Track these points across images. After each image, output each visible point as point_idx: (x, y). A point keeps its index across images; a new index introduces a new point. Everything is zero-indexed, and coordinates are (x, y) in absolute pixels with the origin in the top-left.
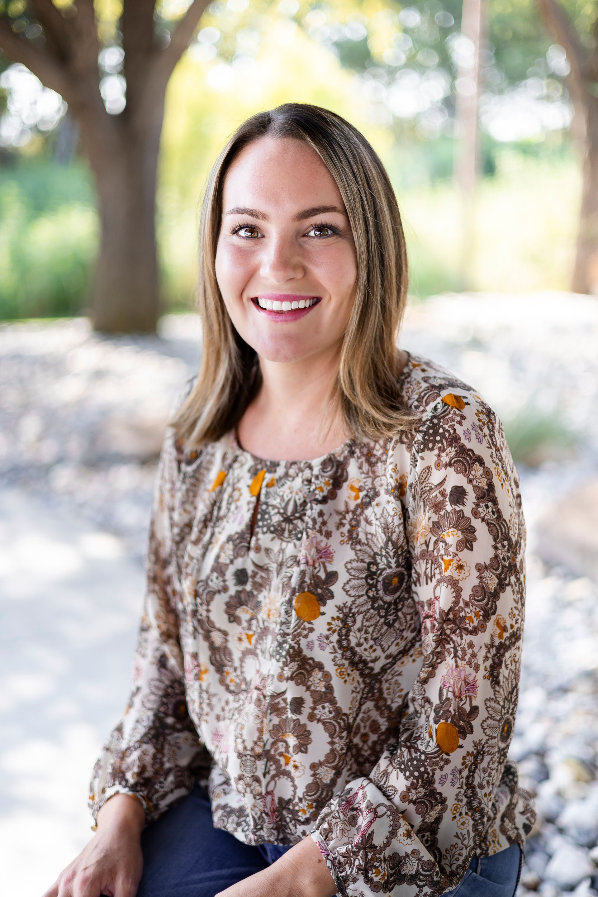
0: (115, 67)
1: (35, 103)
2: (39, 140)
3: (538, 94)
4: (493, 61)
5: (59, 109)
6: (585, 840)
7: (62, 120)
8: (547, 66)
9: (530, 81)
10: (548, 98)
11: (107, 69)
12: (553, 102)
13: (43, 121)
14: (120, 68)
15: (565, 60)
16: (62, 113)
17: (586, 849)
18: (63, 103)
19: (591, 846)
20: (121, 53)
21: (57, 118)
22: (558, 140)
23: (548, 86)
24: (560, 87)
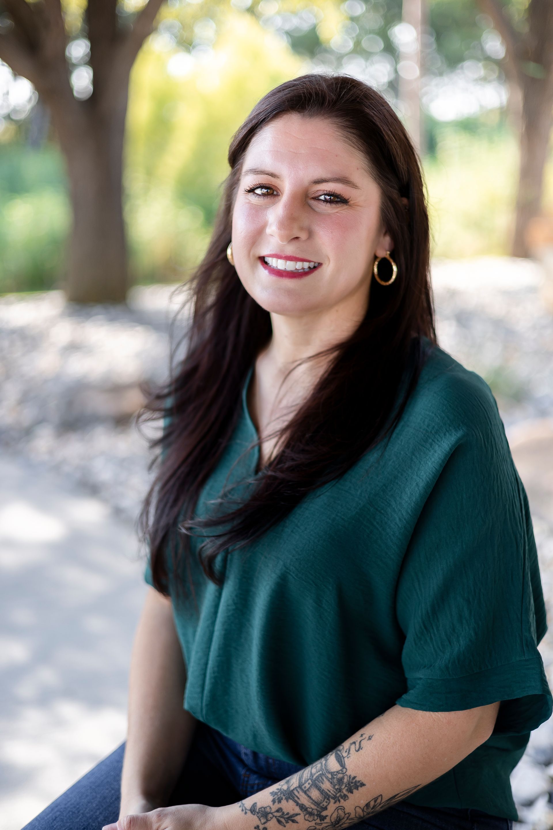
0: (82, 58)
1: (8, 93)
2: (13, 127)
3: (476, 76)
4: (435, 46)
5: (30, 99)
6: (542, 758)
7: (33, 109)
8: (482, 49)
9: (467, 64)
10: (484, 80)
11: (74, 61)
12: (490, 82)
13: (15, 111)
14: (87, 59)
15: (501, 43)
16: (34, 102)
17: (544, 766)
18: (34, 93)
19: (547, 764)
20: (86, 45)
21: (29, 107)
22: (495, 118)
23: (485, 66)
24: (496, 68)
